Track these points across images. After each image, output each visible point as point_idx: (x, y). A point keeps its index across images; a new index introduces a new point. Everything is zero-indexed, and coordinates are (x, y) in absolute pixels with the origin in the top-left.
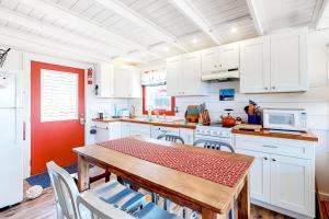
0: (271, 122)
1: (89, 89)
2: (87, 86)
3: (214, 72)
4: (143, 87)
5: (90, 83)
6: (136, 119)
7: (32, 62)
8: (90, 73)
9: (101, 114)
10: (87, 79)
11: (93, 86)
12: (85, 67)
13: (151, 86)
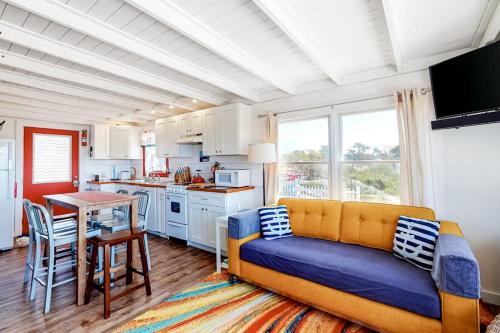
0: (220, 180)
1: (83, 150)
2: (81, 148)
3: (188, 136)
4: (144, 147)
5: (84, 144)
6: (136, 181)
7: (25, 128)
8: (84, 134)
9: (97, 177)
10: (81, 141)
11: (88, 148)
12: (79, 129)
13: (149, 146)
